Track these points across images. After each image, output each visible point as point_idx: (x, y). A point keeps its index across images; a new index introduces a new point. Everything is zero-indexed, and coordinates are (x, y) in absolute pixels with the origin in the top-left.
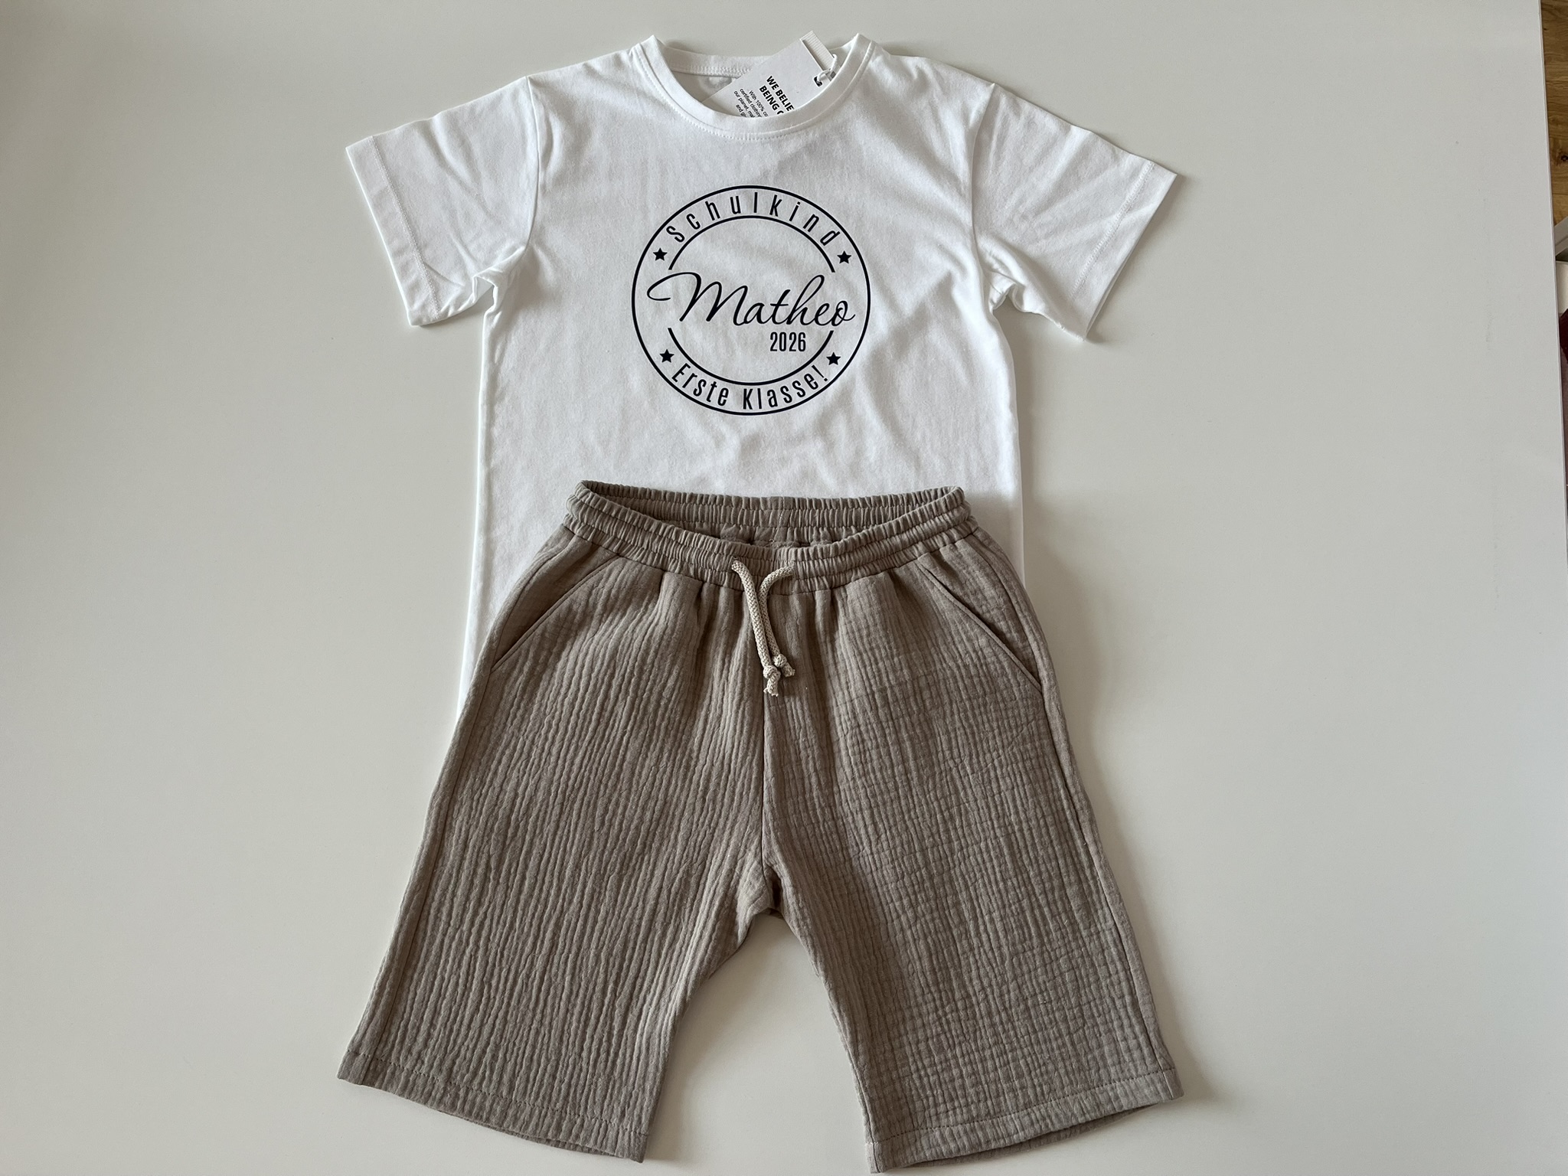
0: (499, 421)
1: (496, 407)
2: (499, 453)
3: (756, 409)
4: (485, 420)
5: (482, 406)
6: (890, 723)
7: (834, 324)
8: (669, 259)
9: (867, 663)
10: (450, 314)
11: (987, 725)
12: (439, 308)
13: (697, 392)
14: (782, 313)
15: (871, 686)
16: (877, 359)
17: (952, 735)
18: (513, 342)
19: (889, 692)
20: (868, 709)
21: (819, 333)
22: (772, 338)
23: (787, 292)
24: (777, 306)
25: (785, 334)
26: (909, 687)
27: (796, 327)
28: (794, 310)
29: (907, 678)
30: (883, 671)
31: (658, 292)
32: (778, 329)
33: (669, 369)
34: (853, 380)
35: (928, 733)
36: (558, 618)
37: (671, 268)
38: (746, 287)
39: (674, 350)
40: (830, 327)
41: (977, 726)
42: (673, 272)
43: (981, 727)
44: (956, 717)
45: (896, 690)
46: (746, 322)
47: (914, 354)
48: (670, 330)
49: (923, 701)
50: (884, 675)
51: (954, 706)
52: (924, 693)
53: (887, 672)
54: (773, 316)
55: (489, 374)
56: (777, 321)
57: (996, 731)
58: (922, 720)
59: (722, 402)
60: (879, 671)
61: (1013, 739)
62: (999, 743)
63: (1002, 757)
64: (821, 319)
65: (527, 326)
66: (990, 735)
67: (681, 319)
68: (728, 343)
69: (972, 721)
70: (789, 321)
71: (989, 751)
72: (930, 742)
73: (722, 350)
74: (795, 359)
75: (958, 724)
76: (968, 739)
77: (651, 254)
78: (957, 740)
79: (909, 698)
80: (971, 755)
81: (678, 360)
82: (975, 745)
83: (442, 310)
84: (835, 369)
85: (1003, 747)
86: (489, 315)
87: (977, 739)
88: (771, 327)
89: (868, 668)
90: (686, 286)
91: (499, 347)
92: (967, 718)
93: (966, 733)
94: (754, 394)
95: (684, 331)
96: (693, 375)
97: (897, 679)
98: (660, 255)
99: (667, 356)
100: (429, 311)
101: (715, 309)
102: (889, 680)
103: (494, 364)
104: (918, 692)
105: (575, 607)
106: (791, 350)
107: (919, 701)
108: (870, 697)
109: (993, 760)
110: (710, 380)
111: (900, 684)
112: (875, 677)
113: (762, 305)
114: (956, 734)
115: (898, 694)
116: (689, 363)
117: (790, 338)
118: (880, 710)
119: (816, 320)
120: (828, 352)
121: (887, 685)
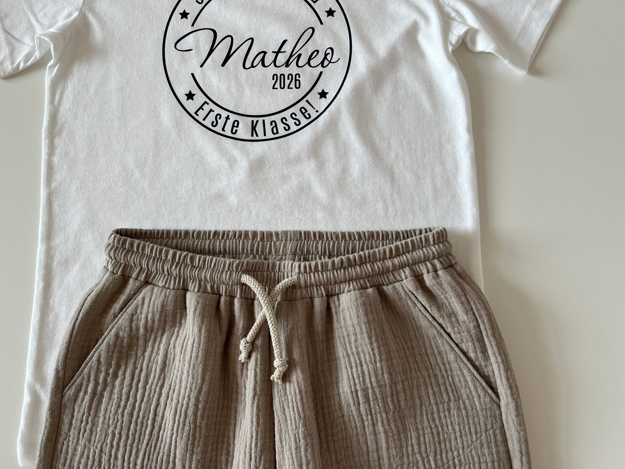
0: (58, 151)
1: (56, 140)
2: (58, 177)
3: (261, 136)
4: (47, 150)
5: (45, 139)
6: (369, 417)
7: (323, 66)
8: (191, 18)
9: (353, 365)
10: (22, 66)
11: (450, 428)
12: (13, 63)
13: (214, 124)
14: (282, 59)
15: (355, 384)
16: (358, 92)
17: (421, 433)
18: (70, 88)
19: (370, 391)
20: (352, 404)
21: (311, 74)
22: (273, 79)
23: (285, 41)
24: (277, 53)
25: (284, 75)
26: (388, 389)
27: (293, 69)
28: (291, 56)
29: (387, 382)
30: (366, 373)
31: (182, 45)
32: (279, 71)
33: (192, 105)
34: (338, 111)
35: (401, 428)
36: (109, 345)
37: (193, 25)
38: (252, 39)
39: (195, 90)
40: (320, 69)
41: (442, 427)
42: (195, 28)
43: (445, 428)
44: (425, 417)
45: (377, 390)
46: (252, 66)
47: (387, 90)
48: (193, 75)
49: (399, 401)
50: (367, 377)
51: (424, 408)
52: (400, 395)
53: (370, 375)
54: (275, 61)
55: (50, 115)
56: (277, 65)
57: (458, 434)
58: (397, 417)
59: (234, 131)
60: (363, 373)
61: (472, 442)
62: (460, 445)
63: (462, 457)
64: (312, 63)
65: (80, 75)
66: (453, 437)
67: (202, 66)
68: (239, 85)
69: (437, 422)
70: (287, 64)
71: (451, 450)
72: (402, 436)
73: (233, 90)
74: (292, 95)
75: (426, 424)
76: (433, 438)
77: (177, 15)
78: (424, 437)
79: (387, 397)
80: (435, 453)
81: (199, 99)
82: (440, 443)
83: (15, 65)
84: (324, 102)
85: (463, 448)
86: (50, 67)
87: (442, 438)
88: (272, 70)
89: (354, 369)
90: (205, 39)
91: (58, 92)
92: (434, 420)
93: (432, 433)
94: (260, 124)
95: (204, 74)
96: (211, 110)
97: (378, 381)
98: (184, 15)
99: (190, 96)
100: (5, 66)
101: (228, 57)
102: (371, 382)
103: (54, 106)
104: (395, 394)
105: (121, 334)
106: (289, 88)
107: (395, 401)
108: (354, 394)
109: (454, 458)
110: (224, 114)
111: (380, 386)
112: (359, 378)
113: (265, 53)
114: (424, 431)
115: (378, 394)
116: (208, 101)
117: (288, 79)
118: (361, 406)
119: (309, 63)
120: (319, 88)
121: (369, 385)
